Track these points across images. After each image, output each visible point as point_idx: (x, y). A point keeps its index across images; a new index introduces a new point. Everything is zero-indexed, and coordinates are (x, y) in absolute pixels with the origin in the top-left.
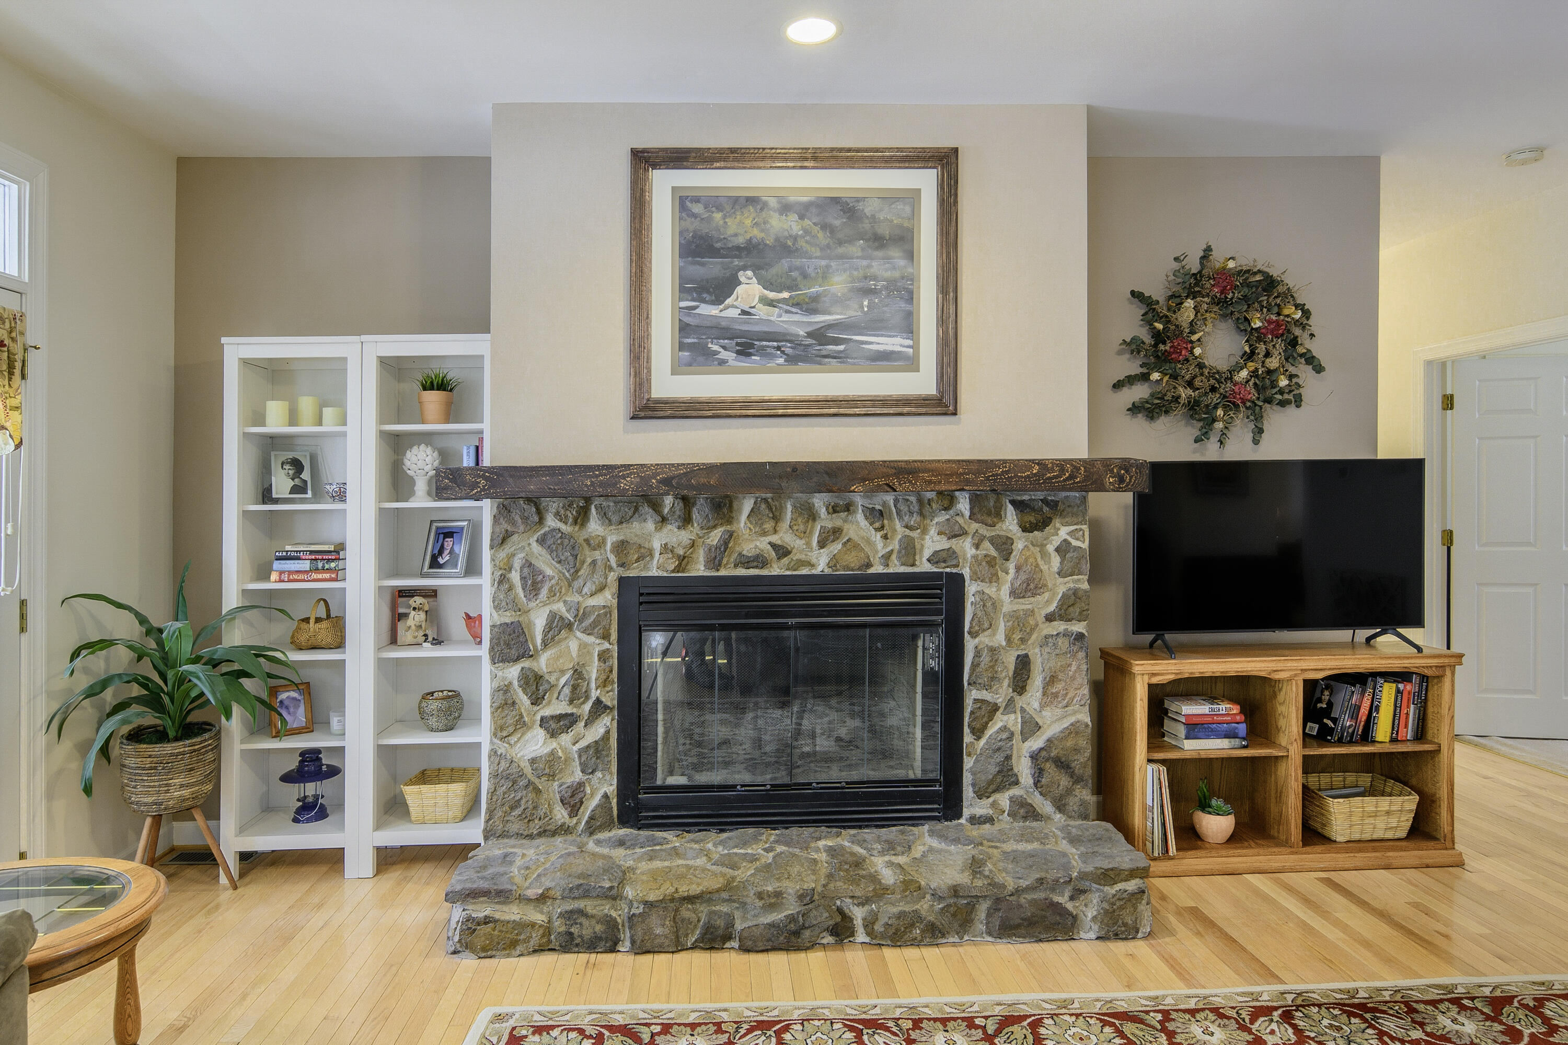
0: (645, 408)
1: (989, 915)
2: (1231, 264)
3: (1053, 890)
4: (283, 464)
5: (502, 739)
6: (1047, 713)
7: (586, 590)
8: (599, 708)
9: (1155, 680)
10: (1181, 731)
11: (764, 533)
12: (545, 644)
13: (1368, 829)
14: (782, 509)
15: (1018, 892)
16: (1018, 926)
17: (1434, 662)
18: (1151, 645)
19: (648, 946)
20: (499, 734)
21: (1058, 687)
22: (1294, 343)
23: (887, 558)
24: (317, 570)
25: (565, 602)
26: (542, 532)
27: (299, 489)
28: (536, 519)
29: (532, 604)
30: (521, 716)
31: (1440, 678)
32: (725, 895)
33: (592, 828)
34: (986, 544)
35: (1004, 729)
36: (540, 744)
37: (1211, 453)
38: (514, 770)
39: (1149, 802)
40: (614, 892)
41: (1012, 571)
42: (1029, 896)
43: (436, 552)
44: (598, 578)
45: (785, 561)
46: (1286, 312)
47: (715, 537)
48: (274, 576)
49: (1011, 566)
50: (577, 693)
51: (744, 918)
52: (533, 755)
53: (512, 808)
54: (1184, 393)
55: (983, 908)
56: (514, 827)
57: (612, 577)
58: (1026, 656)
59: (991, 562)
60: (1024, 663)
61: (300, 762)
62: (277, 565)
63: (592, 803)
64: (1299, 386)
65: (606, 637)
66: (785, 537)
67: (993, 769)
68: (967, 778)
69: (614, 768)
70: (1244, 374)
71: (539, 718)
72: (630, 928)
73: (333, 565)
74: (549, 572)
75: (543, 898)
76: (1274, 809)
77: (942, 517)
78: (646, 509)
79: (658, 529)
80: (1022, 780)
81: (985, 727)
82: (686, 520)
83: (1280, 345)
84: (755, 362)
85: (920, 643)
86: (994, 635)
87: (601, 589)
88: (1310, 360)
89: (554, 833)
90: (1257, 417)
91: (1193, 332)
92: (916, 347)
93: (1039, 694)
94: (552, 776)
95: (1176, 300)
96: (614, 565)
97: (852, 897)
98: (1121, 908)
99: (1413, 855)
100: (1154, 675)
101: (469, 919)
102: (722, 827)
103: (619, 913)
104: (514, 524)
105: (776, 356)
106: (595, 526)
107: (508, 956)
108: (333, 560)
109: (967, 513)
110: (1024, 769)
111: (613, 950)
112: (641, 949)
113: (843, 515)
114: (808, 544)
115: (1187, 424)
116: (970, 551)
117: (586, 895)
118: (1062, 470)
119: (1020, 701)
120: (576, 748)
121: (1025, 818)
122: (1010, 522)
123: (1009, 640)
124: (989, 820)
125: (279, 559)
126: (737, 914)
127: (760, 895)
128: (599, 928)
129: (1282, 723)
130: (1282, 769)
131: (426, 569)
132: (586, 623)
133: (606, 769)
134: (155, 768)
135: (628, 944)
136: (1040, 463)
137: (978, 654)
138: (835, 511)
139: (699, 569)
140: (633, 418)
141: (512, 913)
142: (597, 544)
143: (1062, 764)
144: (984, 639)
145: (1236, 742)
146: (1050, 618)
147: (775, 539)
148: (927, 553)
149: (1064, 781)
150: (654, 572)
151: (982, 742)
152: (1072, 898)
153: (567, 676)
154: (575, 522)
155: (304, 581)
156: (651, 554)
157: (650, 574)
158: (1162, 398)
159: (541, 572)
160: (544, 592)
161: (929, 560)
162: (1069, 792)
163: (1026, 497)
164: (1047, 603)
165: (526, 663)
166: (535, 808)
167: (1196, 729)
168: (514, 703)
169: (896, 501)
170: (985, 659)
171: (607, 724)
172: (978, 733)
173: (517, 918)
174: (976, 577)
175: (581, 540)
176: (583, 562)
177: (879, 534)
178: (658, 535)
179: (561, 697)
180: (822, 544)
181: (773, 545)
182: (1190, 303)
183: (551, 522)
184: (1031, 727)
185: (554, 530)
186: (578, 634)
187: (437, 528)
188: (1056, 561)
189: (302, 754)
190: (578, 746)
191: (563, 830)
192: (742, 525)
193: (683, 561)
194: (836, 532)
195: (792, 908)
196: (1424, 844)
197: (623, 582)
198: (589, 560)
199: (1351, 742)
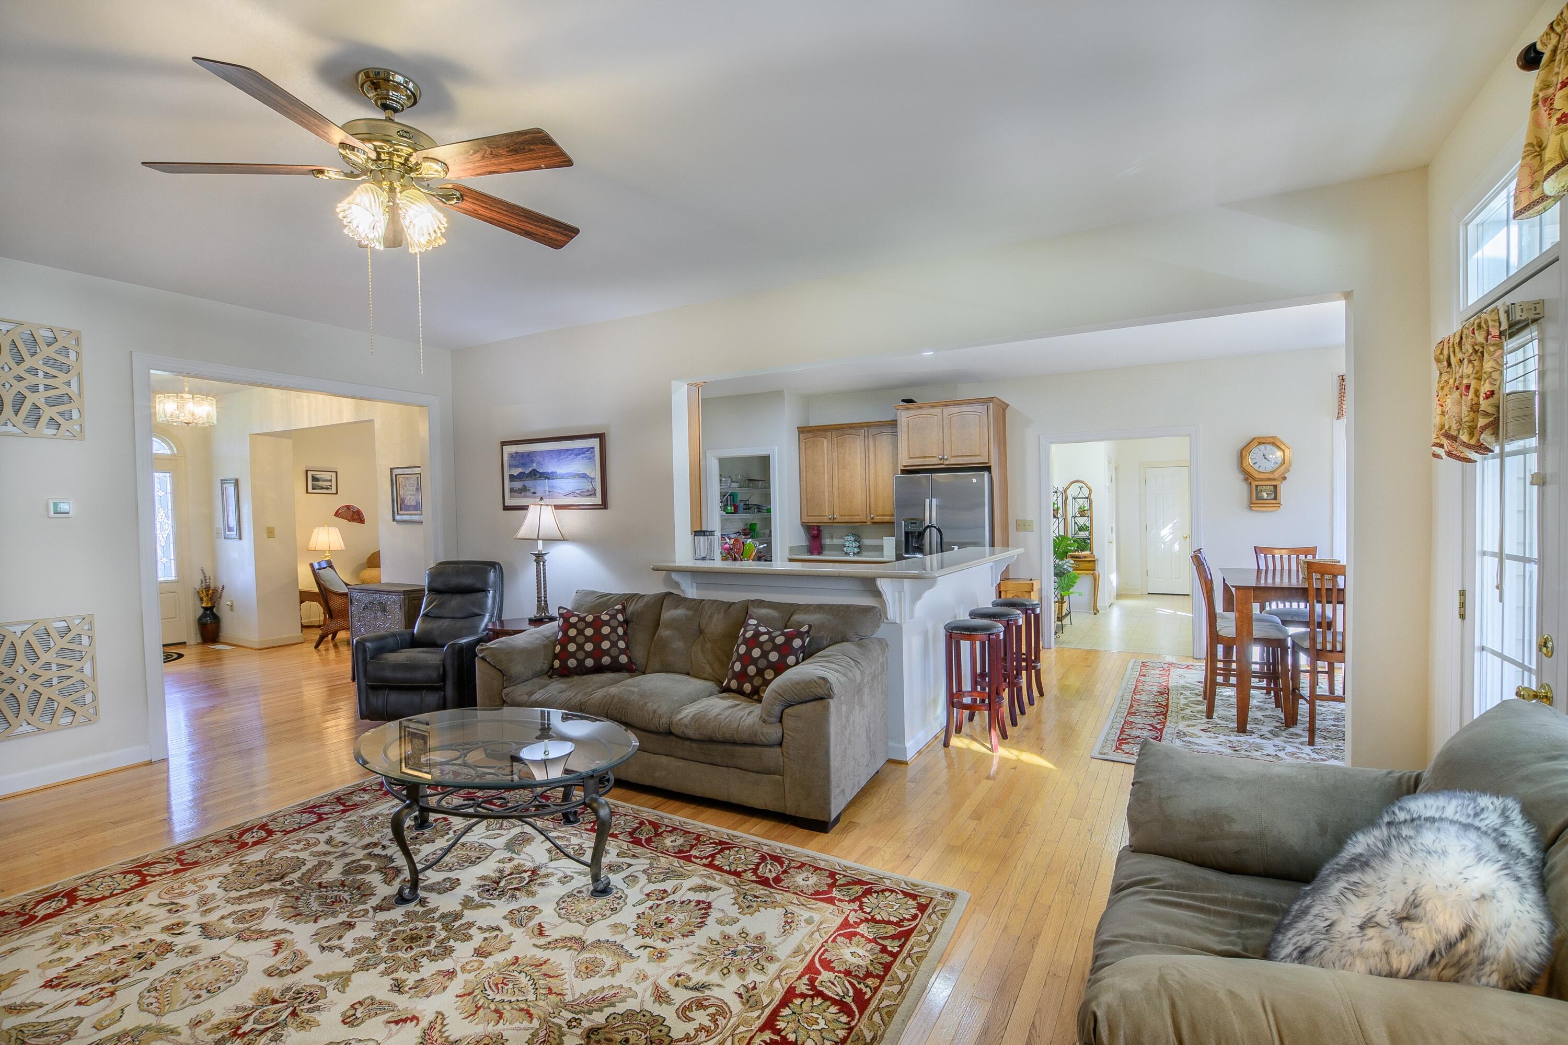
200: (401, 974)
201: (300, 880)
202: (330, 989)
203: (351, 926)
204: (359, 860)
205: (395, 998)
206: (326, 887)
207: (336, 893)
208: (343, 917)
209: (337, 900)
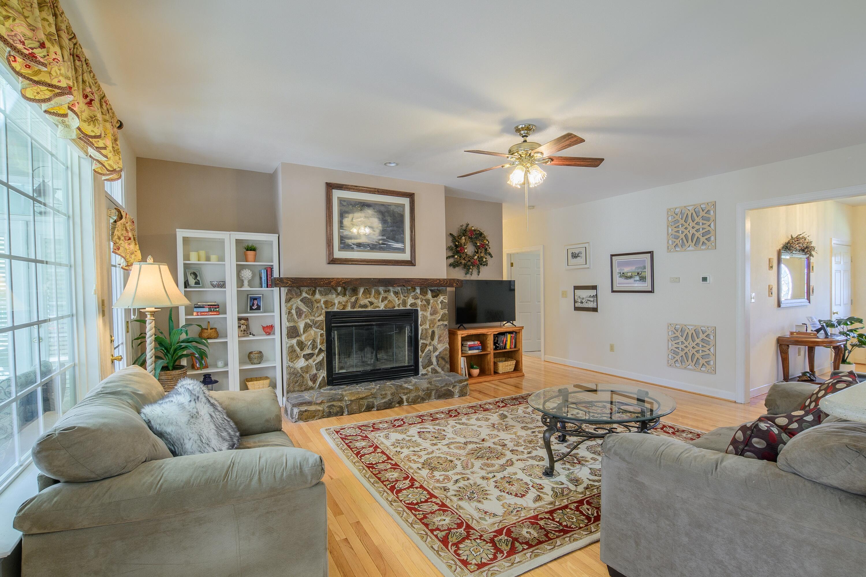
0: (332, 261)
1: (435, 394)
2: (473, 228)
3: (448, 386)
4: (191, 274)
5: (292, 362)
6: (439, 346)
7: (316, 315)
8: (321, 351)
9: (463, 336)
10: (468, 349)
11: (367, 298)
12: (304, 332)
13: (506, 369)
14: (371, 291)
15: (442, 387)
16: (442, 396)
17: (518, 329)
18: (459, 328)
19: (352, 412)
20: (291, 360)
21: (442, 338)
22: (486, 250)
23: (399, 305)
24: (211, 311)
25: (309, 319)
26: (302, 298)
27: (197, 283)
28: (300, 294)
29: (299, 320)
30: (297, 354)
31: (519, 332)
32: (371, 397)
33: (320, 387)
34: (424, 301)
35: (429, 350)
36: (303, 363)
37: (468, 277)
38: (296, 371)
39: (462, 367)
40: (342, 399)
41: (430, 308)
42: (444, 388)
43: (251, 305)
44: (319, 312)
45: (372, 306)
46: (484, 242)
47: (353, 299)
48: (195, 314)
49: (430, 307)
50: (314, 347)
51: (377, 402)
52: (301, 366)
53: (296, 383)
54: (463, 261)
55: (433, 393)
56: (296, 389)
57: (323, 311)
58: (434, 331)
59: (425, 306)
60: (433, 332)
61: (204, 378)
62: (195, 310)
63: (320, 379)
64: (487, 261)
65: (322, 329)
66: (372, 299)
67: (427, 361)
68: (420, 364)
69: (326, 369)
70: (476, 257)
71: (302, 355)
72: (347, 408)
73: (217, 309)
74: (305, 310)
75: (322, 403)
76: (487, 367)
77: (413, 294)
78: (333, 291)
79: (336, 297)
80: (434, 363)
81: (424, 350)
82: (345, 295)
83: (484, 250)
84: (361, 248)
85: (407, 329)
86: (426, 325)
87: (320, 315)
88: (490, 254)
89: (309, 389)
90: (478, 269)
91: (465, 245)
92: (405, 247)
93: (437, 341)
94: (307, 372)
95: (460, 237)
96: (324, 308)
97: (403, 393)
98: (464, 389)
99: (515, 375)
100: (463, 334)
101: (300, 411)
102: (357, 383)
103: (343, 404)
104: (293, 295)
105: (367, 247)
106: (318, 296)
107: (313, 420)
108: (217, 308)
109: (419, 293)
110: (434, 360)
111: (342, 415)
112: (350, 413)
113: (387, 293)
114: (379, 301)
115: (462, 270)
116: (420, 303)
117: (334, 401)
118: (444, 282)
119: (433, 343)
120: (314, 363)
121: (435, 373)
122: (429, 295)
123: (430, 326)
124: (426, 374)
125: (196, 307)
126: (375, 401)
127: (381, 395)
128: (338, 409)
129: (489, 345)
130: (489, 357)
131: (249, 311)
132: (316, 325)
133: (323, 369)
134: (173, 379)
135: (346, 413)
136: (439, 279)
137: (422, 331)
138: (386, 292)
139: (349, 309)
140: (329, 263)
141: (313, 408)
142: (318, 301)
143: (443, 359)
144: (424, 327)
145: (479, 351)
146: (439, 321)
147: (369, 300)
148: (409, 304)
149: (444, 363)
150: (335, 310)
151: (424, 354)
152: (453, 388)
153: (311, 342)
154: (312, 295)
155: (207, 315)
156: (334, 304)
157: (334, 310)
158: (457, 262)
159: (302, 310)
160: (303, 316)
161: (410, 305)
162: (445, 365)
163: (433, 289)
164: (438, 317)
165: (298, 338)
166: (303, 382)
167: (471, 348)
168: (295, 351)
169: (401, 289)
170: (424, 332)
171: (323, 355)
172: (423, 352)
173: (315, 409)
174: (421, 310)
175: (314, 300)
176: (314, 307)
177: (397, 299)
178: (336, 299)
179: (309, 348)
180: (382, 301)
181: (369, 302)
182: (463, 238)
183: (304, 295)
184: (435, 349)
185: (305, 297)
186: (314, 329)
187: (250, 297)
188: (440, 305)
189: (204, 376)
190: (315, 363)
191: (312, 388)
192: (360, 296)
193: (345, 306)
194: (386, 298)
195: (389, 397)
196: (517, 372)
197: (327, 313)
198: (316, 306)
199: (502, 349)
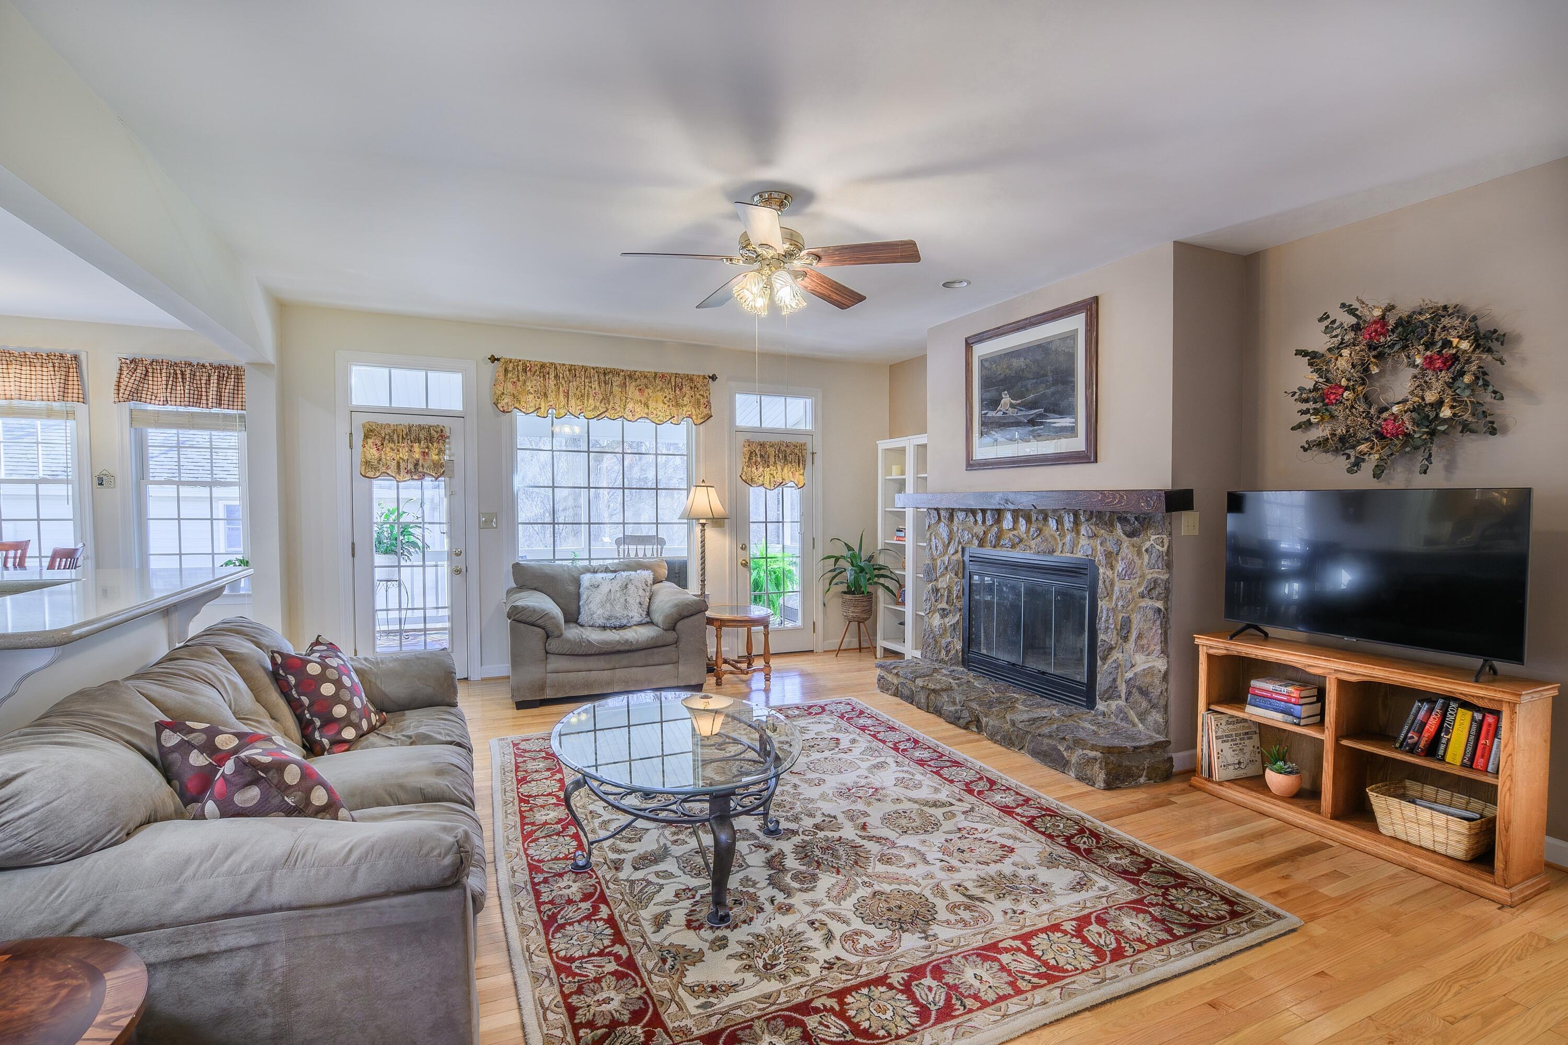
200: (792, 791)
201: (856, 887)
202: (831, 795)
203: (817, 826)
204: (800, 890)
205: (798, 783)
206: (833, 867)
207: (825, 857)
208: (821, 834)
209: (824, 850)
